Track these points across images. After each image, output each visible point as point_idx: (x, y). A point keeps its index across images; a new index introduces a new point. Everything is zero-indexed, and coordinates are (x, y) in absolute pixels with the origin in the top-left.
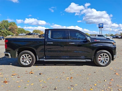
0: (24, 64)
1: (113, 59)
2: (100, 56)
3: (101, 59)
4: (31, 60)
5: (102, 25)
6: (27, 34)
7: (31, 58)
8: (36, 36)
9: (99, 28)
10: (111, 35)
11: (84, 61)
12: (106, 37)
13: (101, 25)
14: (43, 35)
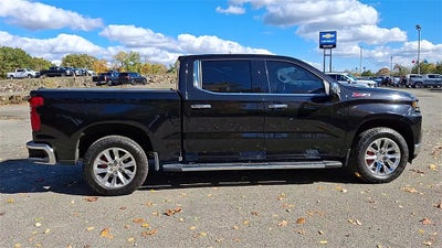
0: (107, 185)
1: (412, 157)
2: (370, 149)
3: (374, 157)
4: (131, 169)
5: (332, 39)
6: (43, 72)
7: (133, 163)
8: (82, 78)
9: (321, 47)
10: (366, 75)
11: (320, 165)
12: (352, 80)
13: (328, 36)
14: (109, 74)
